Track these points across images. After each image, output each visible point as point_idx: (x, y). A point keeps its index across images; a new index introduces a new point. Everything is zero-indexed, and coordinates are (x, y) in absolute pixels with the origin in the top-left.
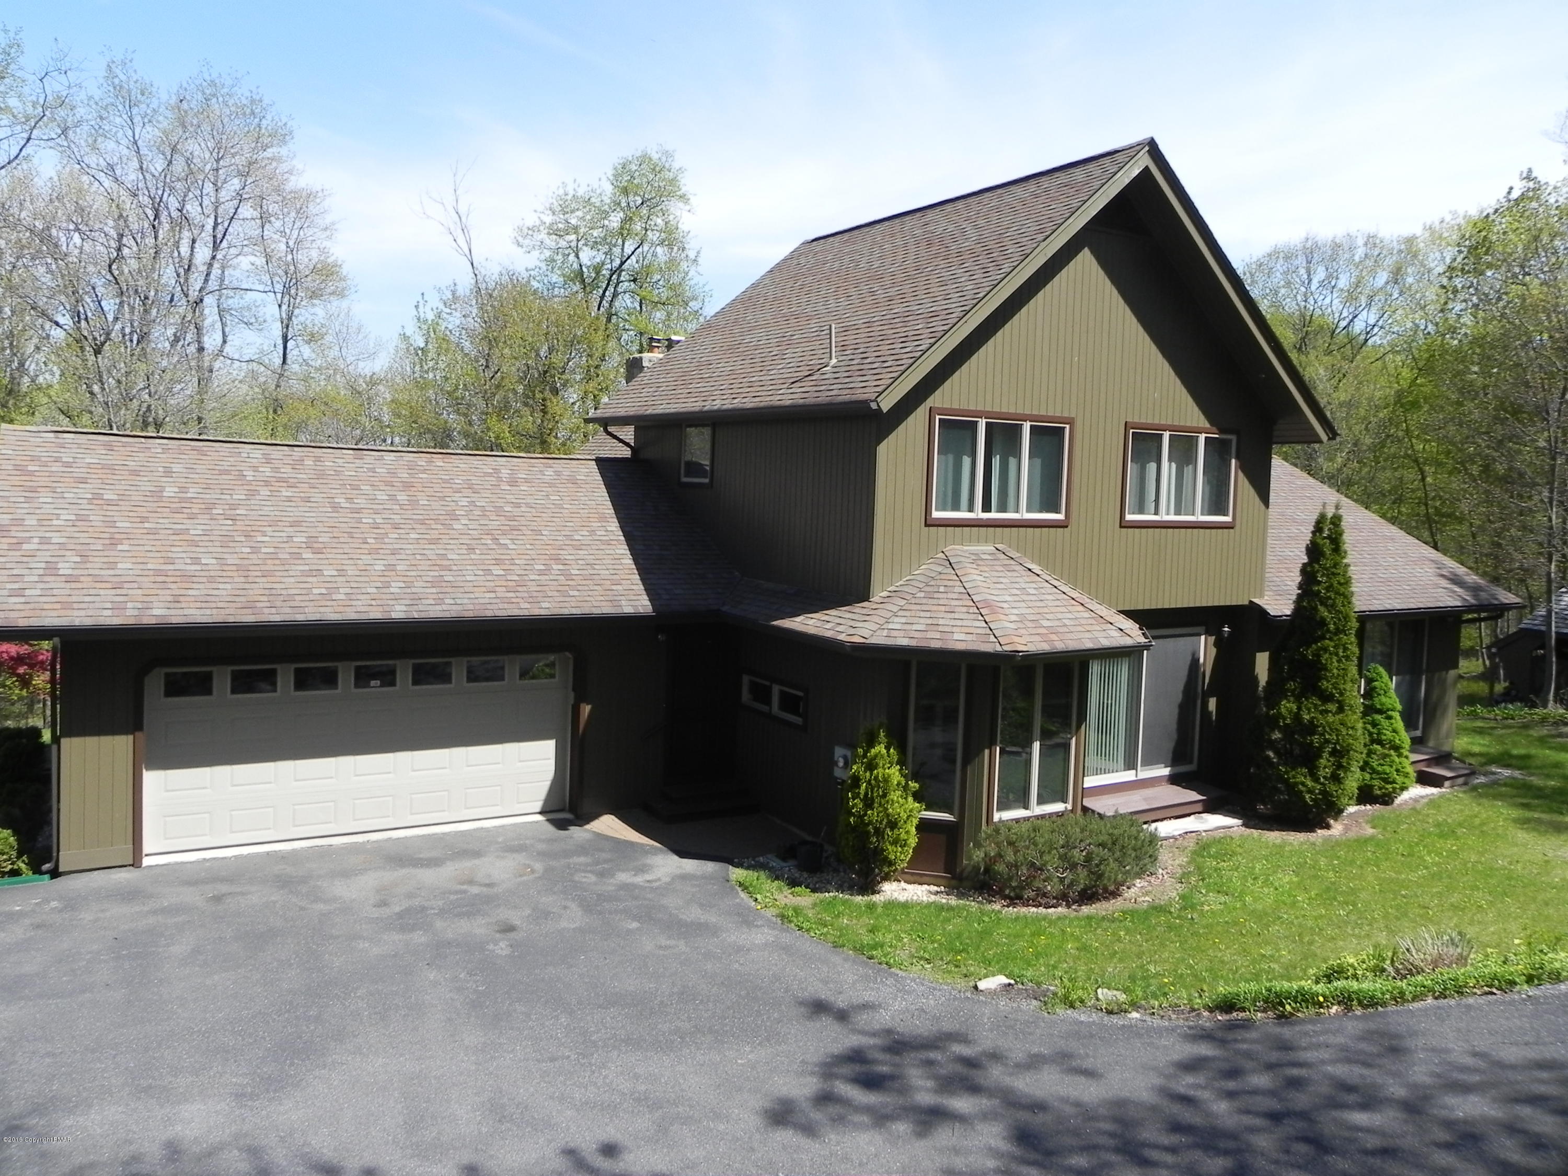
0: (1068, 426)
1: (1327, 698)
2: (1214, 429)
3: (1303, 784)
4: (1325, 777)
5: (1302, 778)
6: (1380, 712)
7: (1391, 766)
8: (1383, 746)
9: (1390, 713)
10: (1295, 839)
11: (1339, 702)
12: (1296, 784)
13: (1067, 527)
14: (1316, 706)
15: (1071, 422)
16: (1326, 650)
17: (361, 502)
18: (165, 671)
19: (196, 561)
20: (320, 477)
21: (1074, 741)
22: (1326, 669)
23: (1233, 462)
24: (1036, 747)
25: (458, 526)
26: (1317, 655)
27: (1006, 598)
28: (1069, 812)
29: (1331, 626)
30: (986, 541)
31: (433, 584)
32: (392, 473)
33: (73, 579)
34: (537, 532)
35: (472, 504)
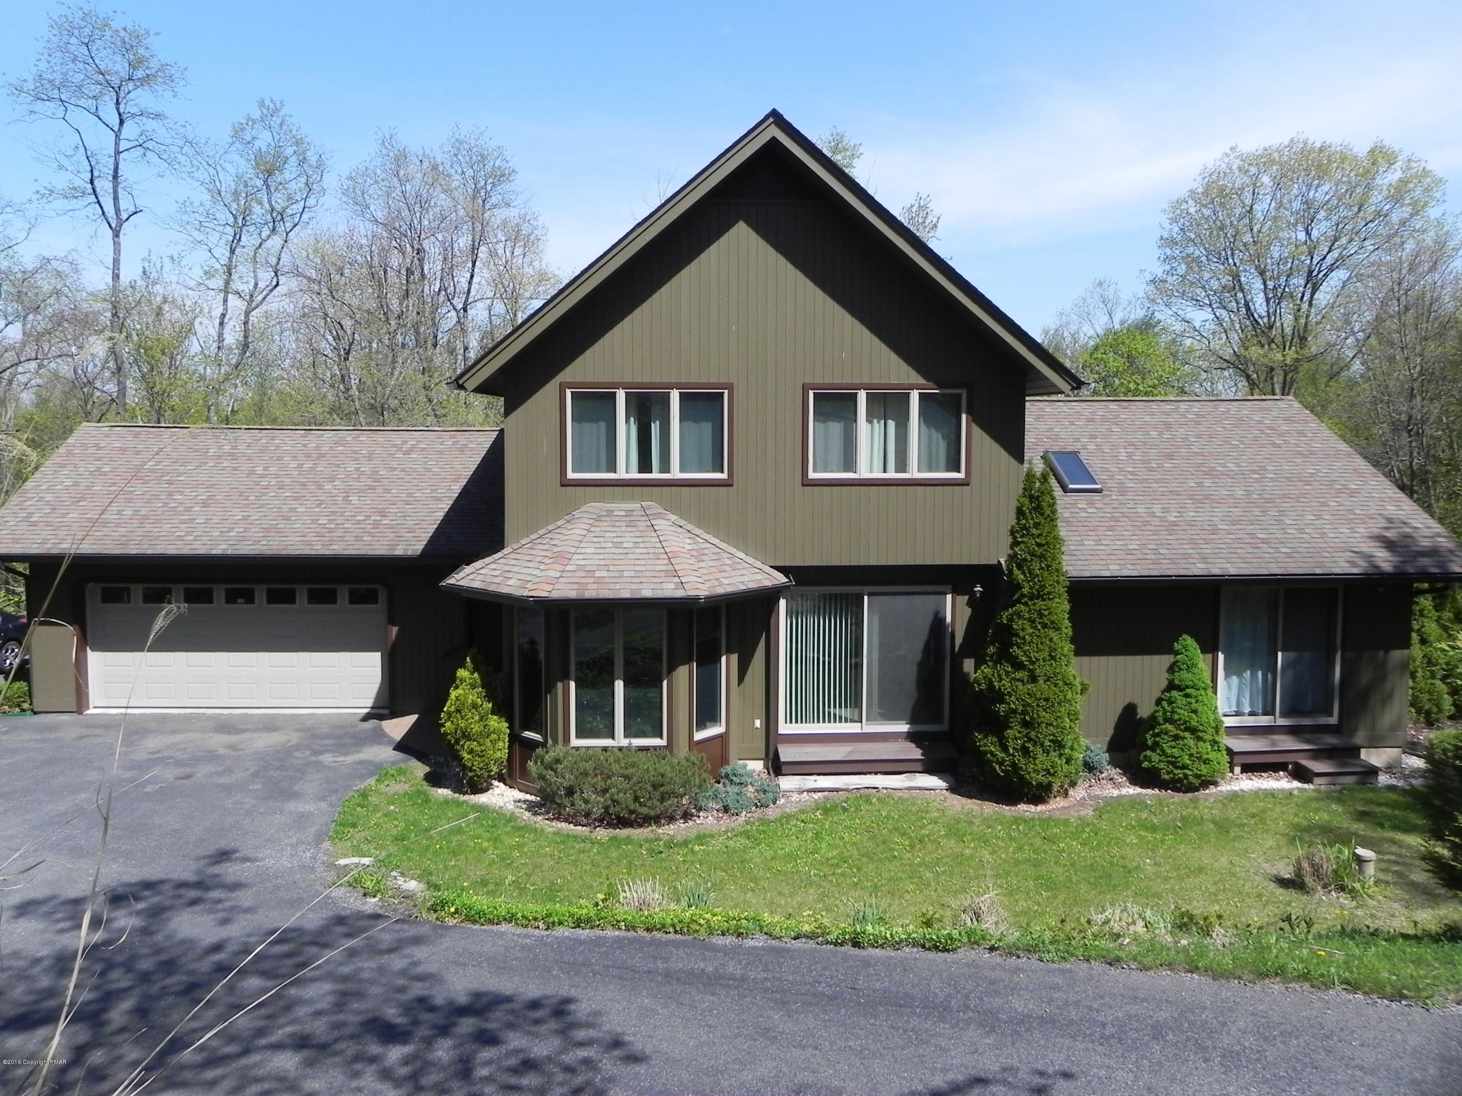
0: (726, 392)
1: (1018, 666)
2: (931, 384)
3: (992, 753)
4: (1014, 748)
5: (989, 744)
6: (1179, 689)
7: (1182, 750)
8: (1178, 727)
9: (1188, 691)
11: (1030, 671)
12: (986, 752)
13: (732, 485)
14: (1007, 673)
15: (730, 387)
16: (1020, 616)
17: (273, 470)
18: (100, 585)
19: (119, 512)
20: (261, 451)
21: (665, 683)
22: (1017, 635)
23: (964, 416)
24: (619, 685)
25: (328, 486)
26: (1011, 620)
27: (588, 551)
28: (660, 747)
29: (1026, 590)
30: (632, 499)
31: (265, 530)
32: (318, 447)
33: (35, 524)
34: (388, 491)
35: (357, 469)
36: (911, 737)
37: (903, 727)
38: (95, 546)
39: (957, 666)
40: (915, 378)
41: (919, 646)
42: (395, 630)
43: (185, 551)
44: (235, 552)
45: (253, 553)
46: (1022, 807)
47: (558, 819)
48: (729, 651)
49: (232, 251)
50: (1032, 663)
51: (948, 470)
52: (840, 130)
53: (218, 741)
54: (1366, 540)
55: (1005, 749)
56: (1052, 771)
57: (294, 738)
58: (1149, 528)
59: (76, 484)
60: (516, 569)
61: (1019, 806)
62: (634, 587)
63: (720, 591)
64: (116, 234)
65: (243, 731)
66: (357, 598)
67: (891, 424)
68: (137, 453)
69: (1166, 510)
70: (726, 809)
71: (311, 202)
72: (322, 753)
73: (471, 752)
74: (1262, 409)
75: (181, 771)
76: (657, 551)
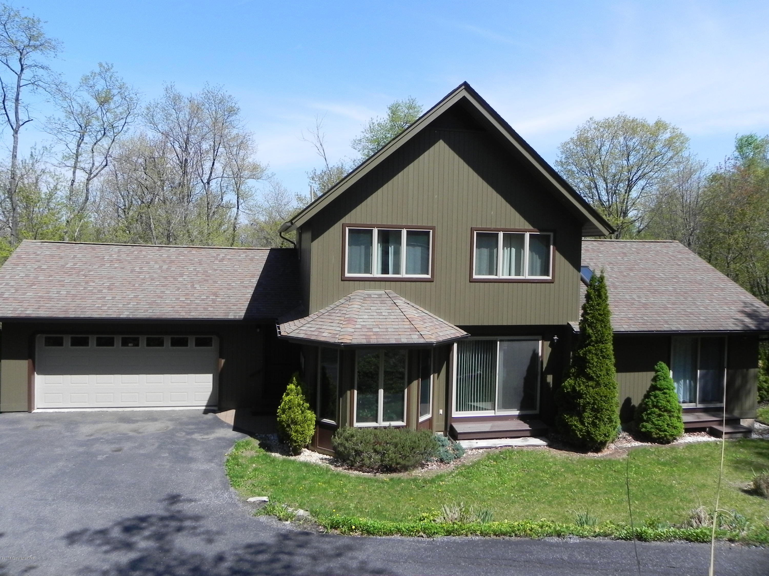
0: (431, 231)
1: (590, 378)
2: (536, 230)
3: (575, 425)
4: (588, 423)
5: (574, 421)
6: (660, 389)
7: (664, 422)
8: (660, 410)
9: (665, 391)
10: (576, 456)
11: (596, 381)
12: (572, 425)
13: (433, 282)
14: (584, 383)
15: (433, 228)
16: (590, 352)
17: (145, 269)
18: (44, 336)
19: (58, 293)
20: (136, 258)
21: (406, 390)
22: (589, 362)
23: (552, 247)
24: (381, 392)
25: (180, 279)
26: (585, 354)
27: (364, 317)
28: (403, 427)
29: (593, 339)
30: (380, 288)
31: (149, 304)
32: (169, 257)
33: (7, 299)
34: (215, 282)
35: (195, 270)
36: (521, 417)
37: (517, 413)
38: (48, 313)
39: (544, 379)
40: (528, 226)
41: (525, 368)
42: (223, 361)
43: (104, 315)
44: (134, 317)
45: (145, 317)
46: (590, 454)
47: (351, 469)
48: (434, 373)
49: (79, 146)
50: (598, 377)
51: (542, 275)
52: (413, 97)
53: (124, 427)
54: (738, 313)
55: (583, 423)
56: (607, 434)
57: (171, 425)
58: (635, 306)
59: (27, 276)
60: (324, 327)
61: (589, 454)
62: (396, 337)
64: (16, 132)
65: (137, 421)
66: (199, 343)
67: (513, 250)
68: (61, 258)
69: (639, 297)
70: (442, 461)
71: (129, 120)
72: (193, 433)
73: (296, 431)
74: (666, 247)
76: (402, 317)
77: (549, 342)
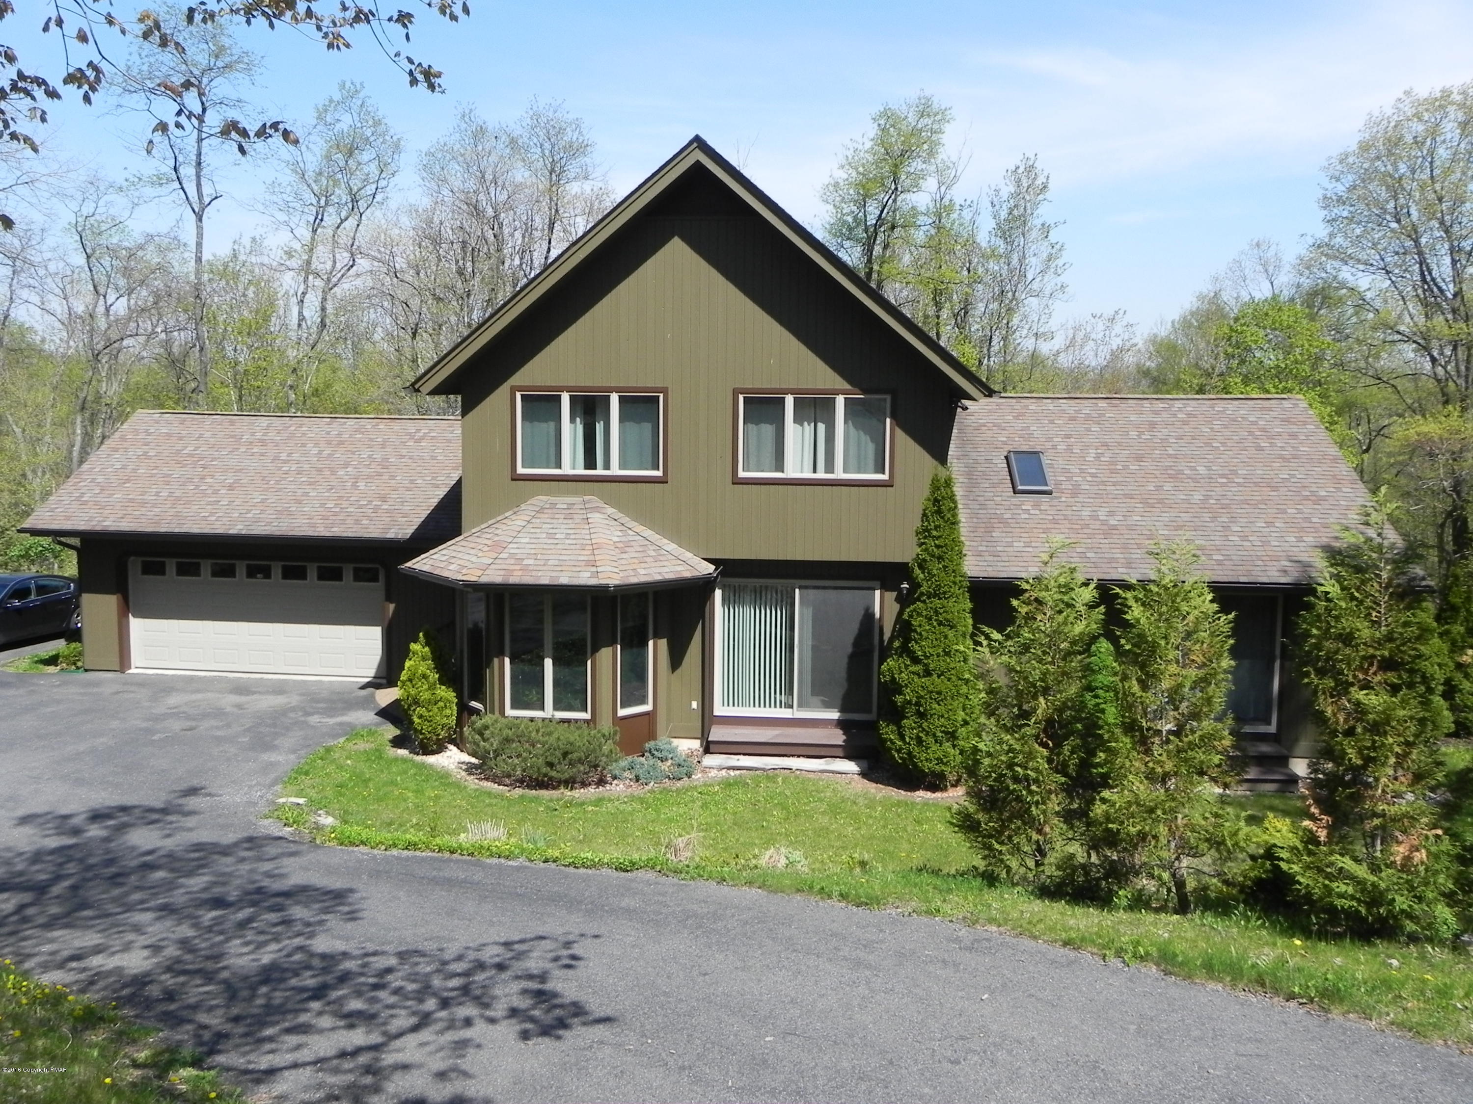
0: (661, 395)
1: (916, 660)
2: (857, 390)
3: (891, 740)
4: (910, 737)
5: (888, 732)
11: (926, 665)
12: (885, 740)
13: (666, 482)
14: (906, 666)
15: (665, 391)
17: (295, 456)
18: (140, 559)
19: (157, 494)
20: (289, 438)
21: (589, 662)
22: (915, 631)
23: (888, 421)
24: (548, 663)
25: (341, 473)
26: (911, 616)
27: (523, 540)
28: (586, 721)
29: (924, 589)
30: (576, 493)
31: (279, 512)
32: (339, 434)
33: (85, 503)
34: (393, 477)
35: (370, 457)
36: (841, 724)
37: (835, 715)
38: (132, 524)
40: (840, 383)
41: (850, 639)
42: (392, 607)
43: (207, 530)
46: (921, 793)
47: (487, 779)
48: (657, 636)
49: (314, 231)
50: (927, 658)
52: (927, 93)
53: (229, 701)
55: (902, 737)
56: (945, 760)
57: (294, 700)
58: (1086, 531)
59: (124, 467)
61: (917, 793)
62: (554, 574)
63: (634, 580)
64: (200, 219)
65: (254, 693)
66: (360, 576)
67: (821, 427)
68: (181, 439)
69: (1111, 514)
70: (637, 779)
71: (382, 183)
72: (312, 714)
73: (421, 717)
75: (189, 724)
76: (585, 542)
77: (895, 594)
